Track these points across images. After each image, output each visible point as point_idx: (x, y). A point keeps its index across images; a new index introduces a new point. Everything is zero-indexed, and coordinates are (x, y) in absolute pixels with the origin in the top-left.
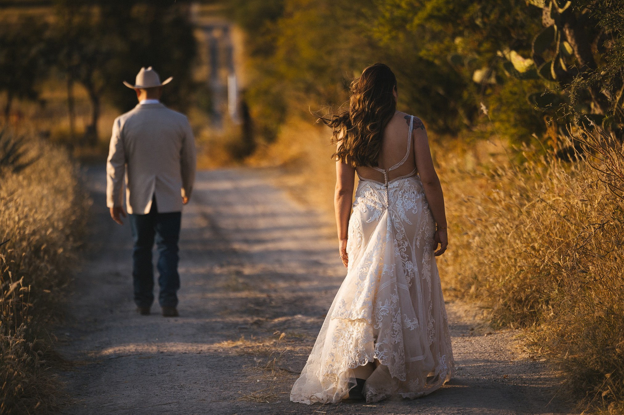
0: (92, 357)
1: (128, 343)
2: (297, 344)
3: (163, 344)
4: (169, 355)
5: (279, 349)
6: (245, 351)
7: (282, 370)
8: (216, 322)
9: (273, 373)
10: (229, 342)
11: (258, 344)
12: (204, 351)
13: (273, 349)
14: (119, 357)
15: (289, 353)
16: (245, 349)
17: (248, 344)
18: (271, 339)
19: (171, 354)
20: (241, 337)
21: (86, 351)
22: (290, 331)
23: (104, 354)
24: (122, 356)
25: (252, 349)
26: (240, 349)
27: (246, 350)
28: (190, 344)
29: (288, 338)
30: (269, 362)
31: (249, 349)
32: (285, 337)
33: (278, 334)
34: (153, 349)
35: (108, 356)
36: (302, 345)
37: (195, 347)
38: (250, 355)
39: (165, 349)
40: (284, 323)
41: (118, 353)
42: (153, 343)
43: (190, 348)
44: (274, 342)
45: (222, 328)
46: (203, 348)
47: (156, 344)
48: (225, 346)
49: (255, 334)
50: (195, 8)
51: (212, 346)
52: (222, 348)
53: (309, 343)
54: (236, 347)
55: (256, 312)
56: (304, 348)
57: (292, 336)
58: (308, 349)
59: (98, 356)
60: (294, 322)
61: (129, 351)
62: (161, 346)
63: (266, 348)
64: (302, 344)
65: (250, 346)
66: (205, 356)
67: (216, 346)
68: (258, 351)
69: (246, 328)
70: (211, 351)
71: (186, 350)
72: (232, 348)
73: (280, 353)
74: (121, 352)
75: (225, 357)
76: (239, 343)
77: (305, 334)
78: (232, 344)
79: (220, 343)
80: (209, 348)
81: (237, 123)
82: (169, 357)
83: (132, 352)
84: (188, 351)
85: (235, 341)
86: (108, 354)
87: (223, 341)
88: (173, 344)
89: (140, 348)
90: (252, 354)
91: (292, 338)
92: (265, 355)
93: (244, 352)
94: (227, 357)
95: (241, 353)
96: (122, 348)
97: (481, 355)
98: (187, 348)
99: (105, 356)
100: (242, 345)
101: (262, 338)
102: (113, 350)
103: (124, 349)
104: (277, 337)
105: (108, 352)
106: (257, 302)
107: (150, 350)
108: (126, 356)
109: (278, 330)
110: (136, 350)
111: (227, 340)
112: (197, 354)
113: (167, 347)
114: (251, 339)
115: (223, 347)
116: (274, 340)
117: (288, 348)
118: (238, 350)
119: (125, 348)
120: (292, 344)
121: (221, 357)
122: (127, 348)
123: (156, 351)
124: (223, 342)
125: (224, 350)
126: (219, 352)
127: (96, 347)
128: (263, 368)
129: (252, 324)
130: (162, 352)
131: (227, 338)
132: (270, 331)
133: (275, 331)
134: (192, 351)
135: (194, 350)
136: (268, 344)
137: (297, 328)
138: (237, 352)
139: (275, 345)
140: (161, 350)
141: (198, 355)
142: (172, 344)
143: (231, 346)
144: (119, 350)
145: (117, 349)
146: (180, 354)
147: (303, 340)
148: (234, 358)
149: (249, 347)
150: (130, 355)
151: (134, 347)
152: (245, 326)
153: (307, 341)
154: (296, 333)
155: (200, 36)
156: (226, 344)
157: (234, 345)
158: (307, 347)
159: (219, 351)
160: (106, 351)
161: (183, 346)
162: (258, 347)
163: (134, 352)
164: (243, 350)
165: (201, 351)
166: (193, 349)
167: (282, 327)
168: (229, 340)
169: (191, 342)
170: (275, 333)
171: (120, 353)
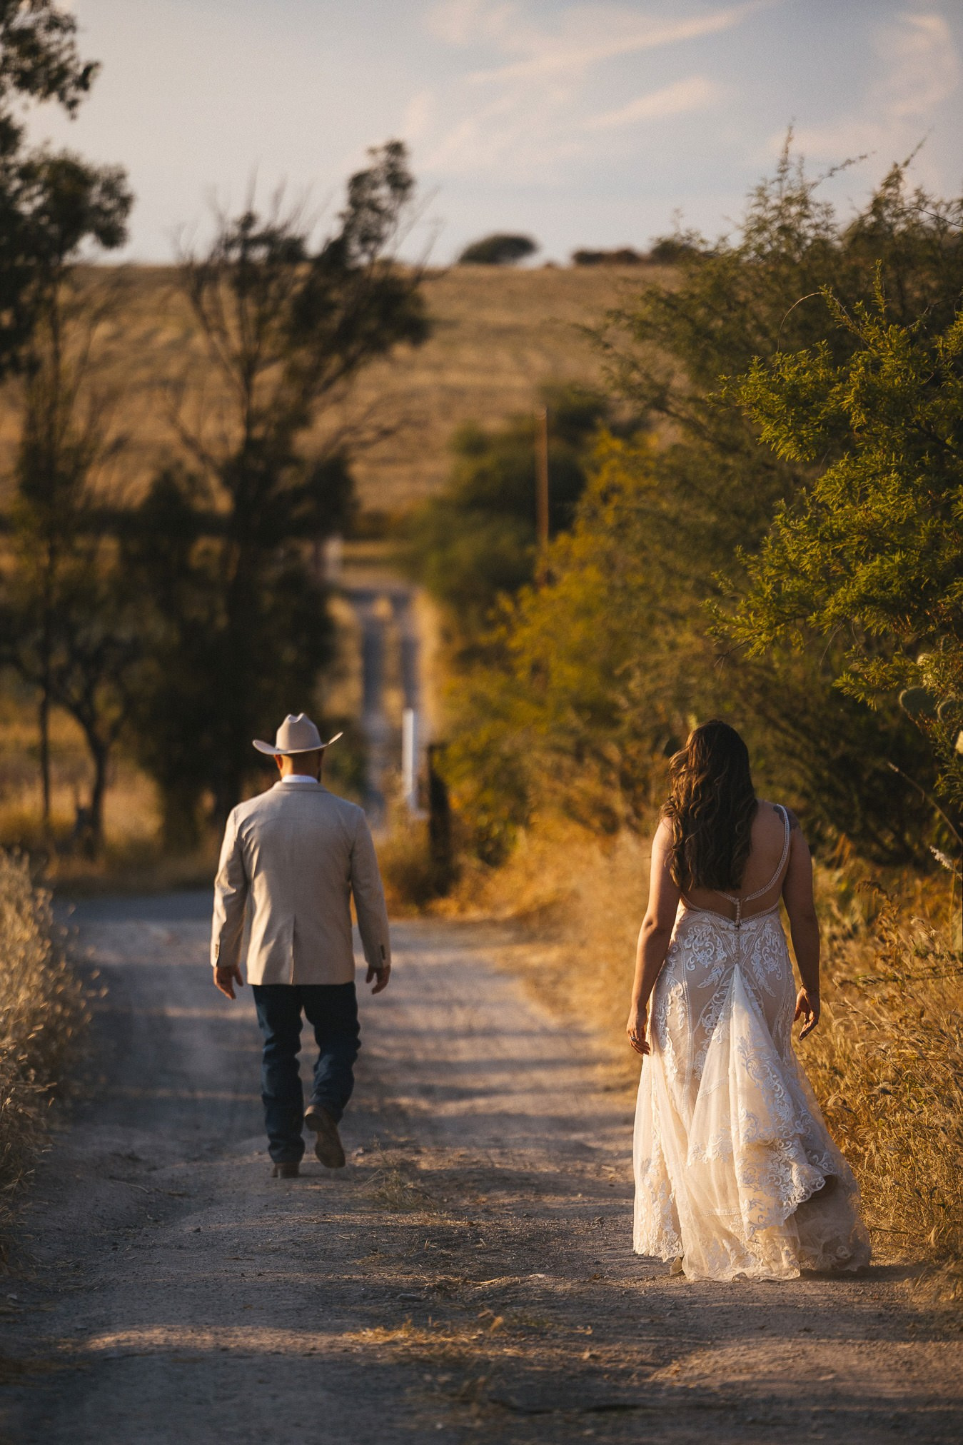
0: (65, 1352)
1: (151, 1323)
2: (531, 1343)
3: (228, 1328)
4: (242, 1357)
5: (490, 1353)
6: (413, 1353)
7: (494, 1402)
8: (349, 1281)
9: (475, 1409)
10: (377, 1330)
11: (444, 1339)
12: (321, 1350)
13: (478, 1352)
14: (126, 1356)
15: (513, 1364)
16: (415, 1349)
17: (421, 1337)
18: (473, 1327)
19: (245, 1354)
20: (404, 1320)
21: (52, 1337)
22: (517, 1310)
23: (93, 1346)
24: (135, 1355)
25: (428, 1351)
26: (401, 1348)
27: (415, 1351)
28: (290, 1332)
29: (510, 1328)
30: (466, 1383)
31: (422, 1349)
32: (505, 1324)
33: (489, 1317)
34: (205, 1340)
35: (103, 1352)
36: (542, 1346)
37: (301, 1340)
38: (425, 1364)
39: (231, 1343)
40: (505, 1290)
41: (125, 1347)
42: (205, 1327)
43: (289, 1341)
44: (480, 1335)
45: (364, 1297)
46: (317, 1344)
47: (213, 1328)
48: (367, 1340)
49: (438, 1315)
50: (334, 549)
51: (339, 1338)
52: (361, 1344)
53: (558, 1341)
54: (394, 1343)
55: (444, 1263)
56: (547, 1352)
57: (520, 1321)
58: (556, 1354)
59: (80, 1350)
60: (527, 1290)
61: (151, 1344)
62: (223, 1333)
63: (461, 1348)
64: (542, 1343)
65: (425, 1342)
66: (323, 1363)
67: (348, 1337)
68: (443, 1355)
69: (419, 1300)
70: (335, 1350)
71: (278, 1346)
72: (384, 1344)
73: (490, 1362)
74: (132, 1343)
75: (366, 1367)
76: (400, 1335)
77: (551, 1319)
78: (386, 1335)
79: (356, 1332)
80: (331, 1342)
81: (420, 817)
82: (242, 1361)
83: (158, 1346)
84: (286, 1347)
85: (390, 1330)
86: (103, 1348)
87: (364, 1327)
88: (250, 1331)
89: (175, 1337)
90: (429, 1362)
91: (521, 1328)
92: (458, 1365)
93: (409, 1355)
94: (371, 1367)
95: (404, 1359)
96: (134, 1335)
97: (946, 1386)
98: (282, 1341)
99: (94, 1353)
100: (406, 1340)
101: (453, 1324)
102: (113, 1339)
103: (140, 1337)
104: (486, 1323)
105: (104, 1342)
106: (446, 1238)
107: (198, 1342)
108: (142, 1355)
109: (490, 1306)
110: (166, 1340)
111: (372, 1327)
112: (305, 1355)
113: (237, 1336)
114: (426, 1325)
115: (364, 1342)
116: (480, 1332)
117: (509, 1352)
118: (398, 1349)
119: (141, 1335)
120: (520, 1342)
121: (357, 1365)
122: (147, 1335)
123: (212, 1346)
124: (365, 1331)
125: (364, 1350)
126: (355, 1354)
127: (77, 1330)
128: (453, 1395)
129: (431, 1290)
130: (225, 1349)
131: (373, 1321)
132: (471, 1307)
133: (482, 1308)
134: (294, 1349)
135: (298, 1346)
136: (465, 1340)
137: (532, 1303)
138: (395, 1355)
139: (479, 1343)
140: (223, 1344)
141: (306, 1358)
142: (248, 1329)
143: (381, 1340)
144: (128, 1340)
145: (122, 1336)
146: (265, 1354)
147: (546, 1334)
148: (385, 1369)
149: (422, 1345)
150: (152, 1353)
151: (162, 1333)
152: (417, 1295)
153: (555, 1336)
154: (529, 1316)
155: (341, 611)
156: (370, 1336)
157: (388, 1339)
158: (555, 1350)
159: (354, 1351)
160: (97, 1341)
161: (272, 1336)
162: (443, 1345)
163: (162, 1345)
164: (409, 1350)
165: (314, 1349)
166: (295, 1343)
167: (498, 1300)
168: (379, 1325)
169: (291, 1328)
170: (481, 1315)
171: (129, 1346)
